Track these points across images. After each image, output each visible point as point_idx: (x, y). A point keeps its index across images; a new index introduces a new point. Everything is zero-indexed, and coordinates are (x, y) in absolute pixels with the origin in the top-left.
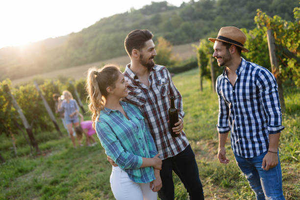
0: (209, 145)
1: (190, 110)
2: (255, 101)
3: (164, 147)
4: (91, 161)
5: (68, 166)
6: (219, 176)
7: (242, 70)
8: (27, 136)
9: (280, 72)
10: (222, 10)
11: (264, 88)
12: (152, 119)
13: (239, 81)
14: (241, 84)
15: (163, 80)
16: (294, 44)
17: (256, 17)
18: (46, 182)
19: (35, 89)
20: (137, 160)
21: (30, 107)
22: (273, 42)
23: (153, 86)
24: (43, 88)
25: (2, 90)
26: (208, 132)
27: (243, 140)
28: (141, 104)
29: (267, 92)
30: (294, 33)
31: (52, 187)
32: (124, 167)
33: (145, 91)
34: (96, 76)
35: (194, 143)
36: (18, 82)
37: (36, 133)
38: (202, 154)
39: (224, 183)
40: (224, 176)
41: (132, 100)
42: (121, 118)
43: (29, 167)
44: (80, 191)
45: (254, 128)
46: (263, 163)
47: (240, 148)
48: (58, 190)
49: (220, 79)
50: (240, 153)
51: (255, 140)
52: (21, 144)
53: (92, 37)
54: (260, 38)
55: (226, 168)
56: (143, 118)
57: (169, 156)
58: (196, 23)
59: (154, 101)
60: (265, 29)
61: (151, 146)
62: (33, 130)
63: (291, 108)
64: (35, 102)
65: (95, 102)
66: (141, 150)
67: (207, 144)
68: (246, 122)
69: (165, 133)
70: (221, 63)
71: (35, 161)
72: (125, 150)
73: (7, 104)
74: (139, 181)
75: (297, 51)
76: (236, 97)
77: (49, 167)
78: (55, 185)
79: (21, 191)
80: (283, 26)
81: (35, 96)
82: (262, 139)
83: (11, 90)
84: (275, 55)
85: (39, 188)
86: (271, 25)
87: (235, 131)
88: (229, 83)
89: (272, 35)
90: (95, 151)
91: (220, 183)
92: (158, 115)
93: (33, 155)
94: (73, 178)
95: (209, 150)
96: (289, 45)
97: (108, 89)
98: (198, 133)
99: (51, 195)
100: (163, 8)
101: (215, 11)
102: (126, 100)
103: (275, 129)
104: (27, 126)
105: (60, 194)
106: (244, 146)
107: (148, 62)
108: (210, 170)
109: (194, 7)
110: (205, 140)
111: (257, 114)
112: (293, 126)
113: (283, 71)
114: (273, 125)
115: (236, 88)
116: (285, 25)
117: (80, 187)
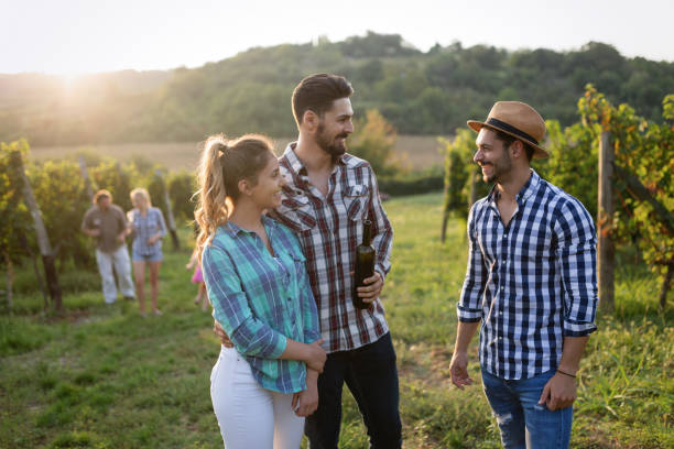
0: (436, 355)
1: (408, 277)
2: (546, 265)
3: (334, 327)
4: (172, 349)
5: (120, 350)
6: (444, 422)
7: (530, 195)
8: (42, 272)
9: (615, 226)
10: (517, 75)
11: (568, 238)
12: (321, 264)
13: (519, 216)
14: (524, 224)
15: (359, 188)
16: (655, 173)
17: (582, 100)
18: (66, 376)
19: (79, 173)
20: (276, 340)
21: (60, 210)
22: (610, 159)
23: (335, 197)
24: (96, 175)
25: (6, 162)
26: (440, 329)
27: (506, 341)
28: (304, 227)
29: (573, 248)
30: (656, 148)
31: (79, 388)
32: (245, 350)
33: (316, 202)
34: (221, 154)
35: (403, 346)
36: (42, 154)
37: (62, 270)
38: (417, 373)
39: (452, 437)
40: (454, 424)
41: (287, 216)
42: (258, 250)
43: (34, 340)
44: (137, 406)
45: (532, 318)
46: (545, 393)
47: (497, 358)
48: (91, 396)
49: (479, 208)
50: (493, 368)
51: (531, 343)
52: (25, 290)
53: (223, 85)
54: (585, 147)
55: (461, 408)
56: (303, 259)
57: (342, 349)
58: (458, 95)
59: (331, 227)
60: (598, 128)
61: (310, 320)
62: (57, 263)
63: (626, 310)
64: (72, 202)
65: (210, 206)
66: (288, 323)
67: (432, 354)
68: (519, 305)
69: (342, 297)
70: (490, 176)
71: (50, 329)
72: (255, 316)
73: (10, 194)
74: (271, 386)
75: (657, 186)
76: (509, 248)
77: (78, 346)
78: (85, 386)
79: (8, 387)
80: (637, 129)
81: (75, 190)
82: (545, 344)
83: (25, 166)
84: (609, 188)
85: (49, 386)
86: (610, 122)
87: (493, 320)
88: (497, 219)
89: (610, 145)
90: (184, 329)
91: (444, 436)
92: (335, 258)
93: (47, 316)
94: (127, 376)
95: (434, 367)
96: (642, 171)
97: (242, 186)
98: (418, 327)
99: (73, 404)
100: (391, 50)
101: (502, 75)
102: (275, 216)
103: (575, 328)
104: (45, 250)
105: (92, 405)
106: (506, 354)
107: (332, 143)
108: (428, 406)
109: (458, 57)
110: (429, 345)
111: (545, 292)
112: (623, 345)
113: (622, 226)
114: (575, 319)
115: (512, 230)
116: (641, 128)
117: (140, 397)
